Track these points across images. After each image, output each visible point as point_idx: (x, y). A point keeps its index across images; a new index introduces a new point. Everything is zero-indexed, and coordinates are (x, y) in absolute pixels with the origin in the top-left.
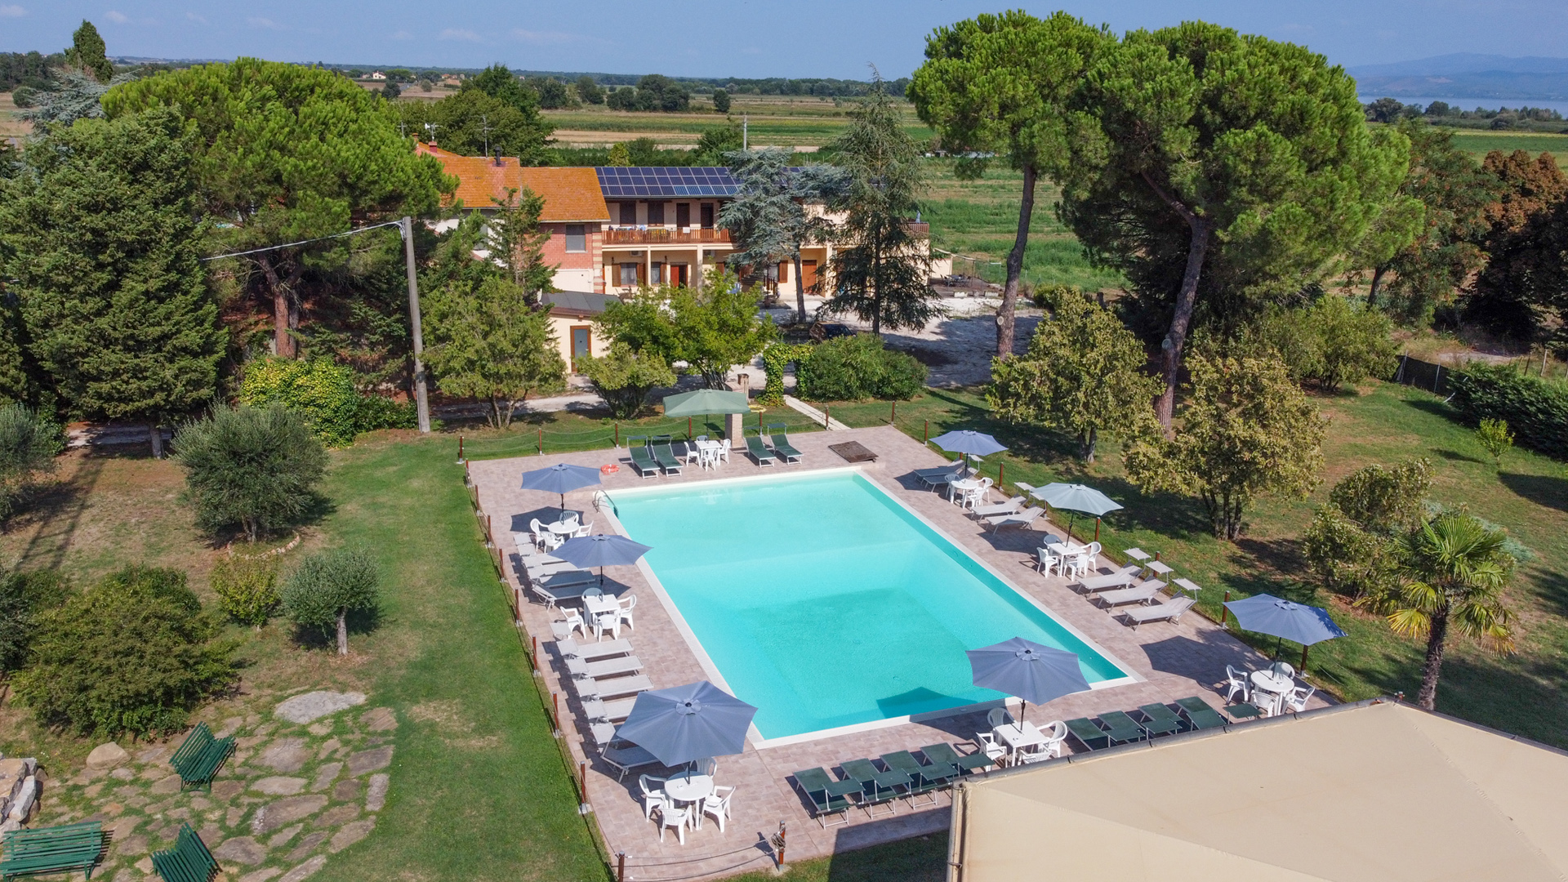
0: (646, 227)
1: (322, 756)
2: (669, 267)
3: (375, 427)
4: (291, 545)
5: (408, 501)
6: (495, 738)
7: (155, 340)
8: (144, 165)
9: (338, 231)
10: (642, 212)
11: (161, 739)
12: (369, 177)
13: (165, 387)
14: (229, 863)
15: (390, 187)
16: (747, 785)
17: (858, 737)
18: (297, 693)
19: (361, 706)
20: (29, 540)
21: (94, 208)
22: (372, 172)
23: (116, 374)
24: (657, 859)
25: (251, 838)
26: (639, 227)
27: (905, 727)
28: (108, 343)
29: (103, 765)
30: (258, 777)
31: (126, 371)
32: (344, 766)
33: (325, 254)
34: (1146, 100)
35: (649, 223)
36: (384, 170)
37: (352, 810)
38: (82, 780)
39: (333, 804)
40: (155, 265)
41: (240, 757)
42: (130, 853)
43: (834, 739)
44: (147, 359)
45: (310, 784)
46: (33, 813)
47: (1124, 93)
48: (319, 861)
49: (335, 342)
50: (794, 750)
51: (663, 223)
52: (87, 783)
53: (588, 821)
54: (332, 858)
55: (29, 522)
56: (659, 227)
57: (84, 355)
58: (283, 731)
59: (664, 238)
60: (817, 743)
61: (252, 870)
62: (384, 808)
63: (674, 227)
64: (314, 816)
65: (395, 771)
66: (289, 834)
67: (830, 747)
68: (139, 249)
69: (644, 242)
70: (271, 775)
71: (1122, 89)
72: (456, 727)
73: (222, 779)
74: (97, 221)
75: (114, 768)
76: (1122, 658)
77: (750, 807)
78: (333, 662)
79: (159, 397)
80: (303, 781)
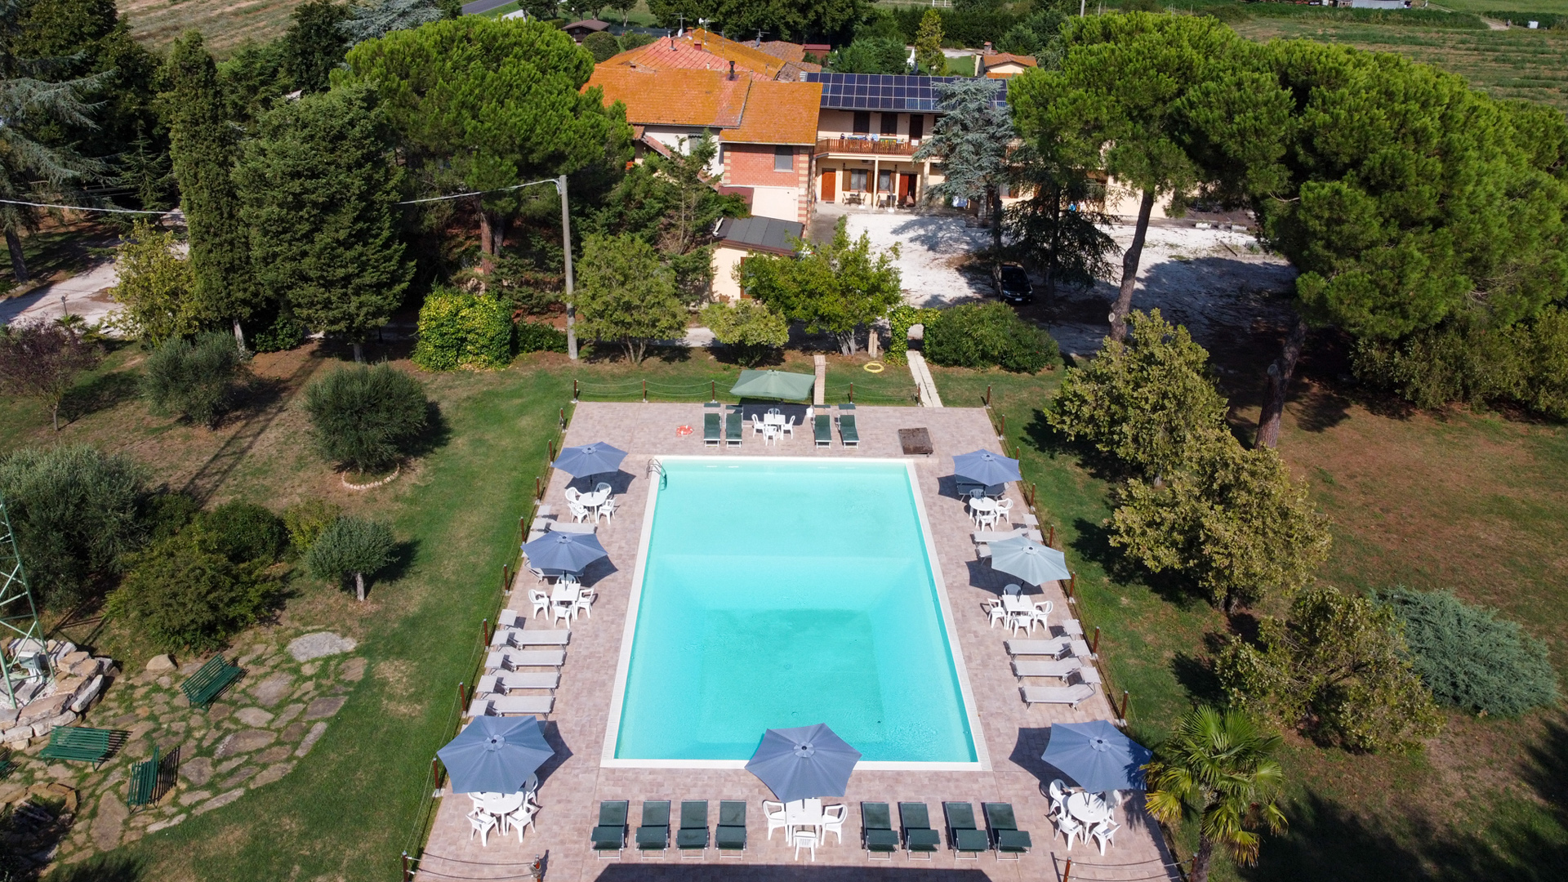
0: (878, 137)
1: (295, 696)
2: (898, 176)
3: (535, 350)
4: (388, 479)
5: (507, 442)
6: (419, 707)
7: (343, 279)
8: (341, 136)
9: (505, 186)
10: (875, 123)
11: (204, 655)
12: (534, 139)
13: (351, 318)
14: (185, 779)
15: (552, 148)
16: (569, 801)
17: (689, 773)
18: (314, 631)
19: (348, 654)
20: (227, 438)
21: (296, 175)
22: (537, 136)
23: (312, 304)
24: (458, 856)
25: (209, 760)
26: (870, 136)
27: (736, 772)
28: (306, 279)
29: (155, 671)
30: (245, 706)
31: (318, 302)
32: (305, 709)
33: (497, 202)
34: (1232, 136)
35: (882, 132)
36: (547, 133)
37: (283, 752)
38: (138, 681)
39: (279, 743)
40: (346, 217)
41: (245, 682)
42: (131, 755)
43: (669, 771)
44: (335, 294)
45: (273, 720)
46: (92, 705)
47: (1209, 126)
48: (239, 793)
49: (522, 266)
50: (630, 774)
51: (895, 132)
52: (140, 684)
53: (435, 804)
54: (249, 791)
55: (238, 418)
56: (891, 137)
57: (290, 288)
58: (285, 666)
59: (895, 149)
60: (652, 772)
61: (196, 789)
62: (305, 756)
63: (906, 137)
64: (260, 751)
65: (335, 723)
66: (234, 763)
67: (660, 778)
68: (332, 206)
69: (873, 152)
70: (254, 705)
71: (1207, 122)
72: (399, 690)
73: (222, 702)
74: (295, 186)
75: (162, 675)
76: (989, 739)
77: (556, 824)
78: (352, 607)
79: (342, 325)
80: (270, 716)
